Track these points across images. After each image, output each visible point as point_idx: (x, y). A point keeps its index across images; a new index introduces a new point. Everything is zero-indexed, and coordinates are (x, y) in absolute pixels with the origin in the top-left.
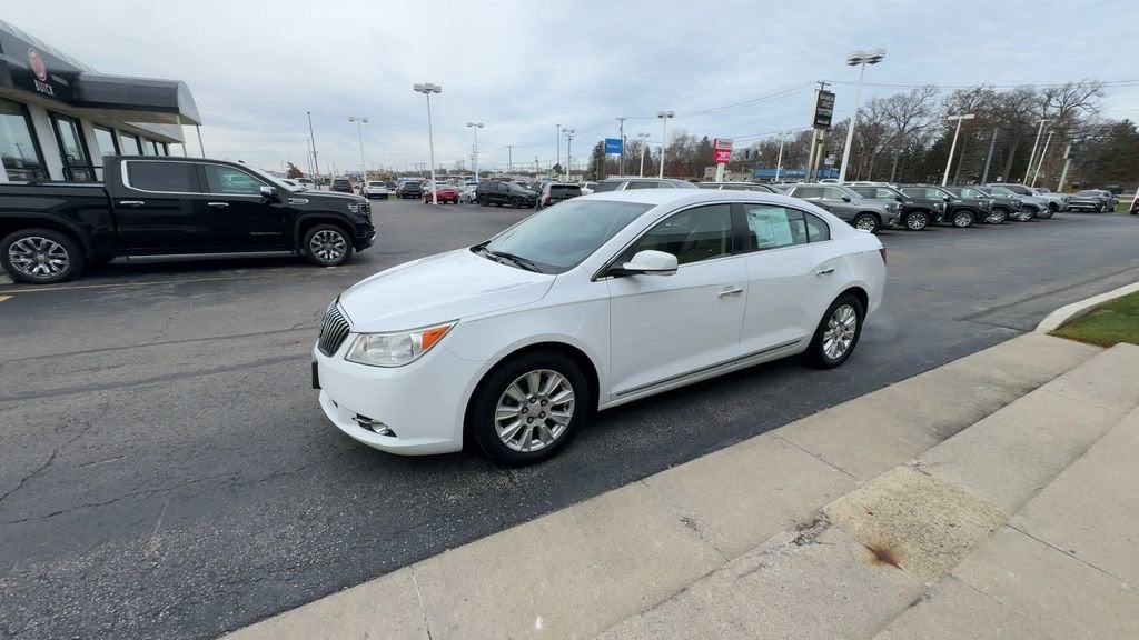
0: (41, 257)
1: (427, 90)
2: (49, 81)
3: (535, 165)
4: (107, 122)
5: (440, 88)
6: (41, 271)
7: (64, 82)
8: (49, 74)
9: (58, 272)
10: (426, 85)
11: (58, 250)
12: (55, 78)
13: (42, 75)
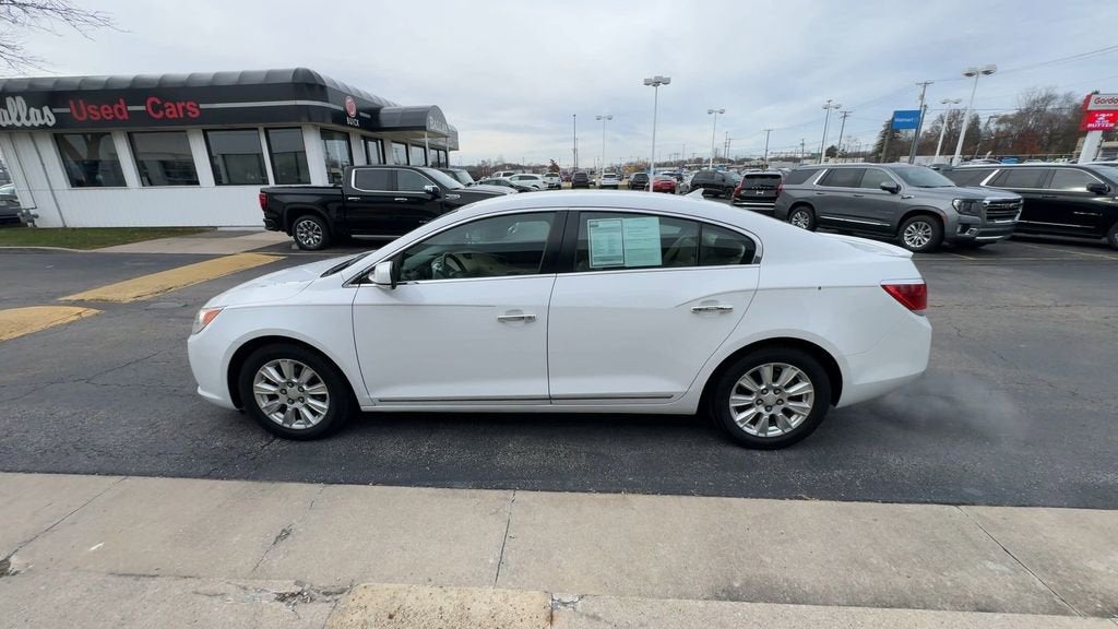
0: (311, 233)
1: (656, 84)
2: (357, 116)
3: (800, 149)
4: (402, 140)
5: (669, 79)
6: (310, 242)
7: (369, 116)
8: (358, 111)
9: (317, 244)
10: (656, 78)
11: (318, 230)
12: (361, 114)
13: (353, 113)
